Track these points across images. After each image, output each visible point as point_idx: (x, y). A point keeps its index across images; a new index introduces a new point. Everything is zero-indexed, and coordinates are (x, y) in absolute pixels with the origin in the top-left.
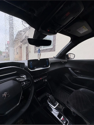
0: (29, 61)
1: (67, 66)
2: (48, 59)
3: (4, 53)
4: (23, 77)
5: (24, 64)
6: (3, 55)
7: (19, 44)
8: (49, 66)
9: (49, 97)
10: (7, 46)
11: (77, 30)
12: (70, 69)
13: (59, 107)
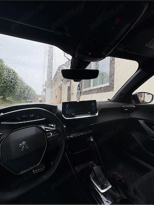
0: (64, 104)
1: (135, 115)
2: (95, 101)
3: (40, 96)
4: (52, 125)
5: (56, 107)
6: (39, 99)
7: (59, 84)
8: (97, 114)
9: (94, 168)
10: (45, 87)
11: (146, 45)
12: (141, 122)
13: (112, 192)
